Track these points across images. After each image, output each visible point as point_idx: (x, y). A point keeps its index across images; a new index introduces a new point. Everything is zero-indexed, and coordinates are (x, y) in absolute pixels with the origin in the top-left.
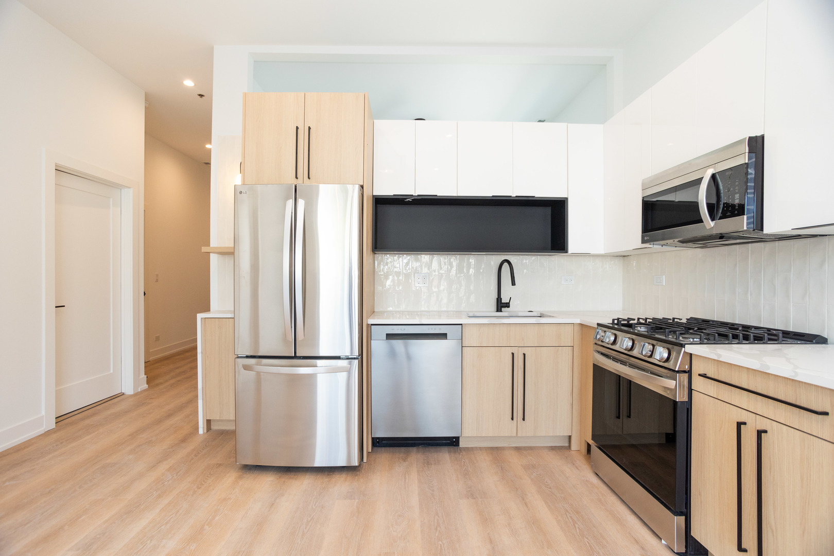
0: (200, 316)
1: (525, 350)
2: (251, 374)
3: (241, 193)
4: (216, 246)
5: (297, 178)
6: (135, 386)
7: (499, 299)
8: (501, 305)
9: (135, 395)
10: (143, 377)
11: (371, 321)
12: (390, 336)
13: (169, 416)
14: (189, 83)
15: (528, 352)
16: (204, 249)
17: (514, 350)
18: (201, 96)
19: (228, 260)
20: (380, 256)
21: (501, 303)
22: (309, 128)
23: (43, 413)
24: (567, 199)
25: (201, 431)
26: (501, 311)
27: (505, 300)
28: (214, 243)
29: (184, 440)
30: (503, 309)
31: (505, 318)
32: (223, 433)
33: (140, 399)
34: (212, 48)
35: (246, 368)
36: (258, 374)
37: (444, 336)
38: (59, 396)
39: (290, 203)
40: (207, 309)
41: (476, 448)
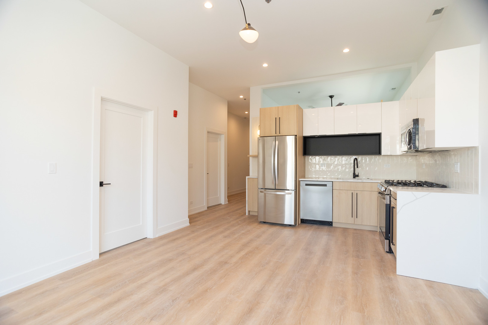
0: (247, 177)
1: (358, 192)
2: (263, 194)
3: (260, 140)
4: (251, 155)
5: (276, 134)
6: (225, 202)
7: (354, 173)
8: (355, 176)
9: (225, 205)
10: (227, 199)
11: (300, 180)
12: (307, 185)
13: (237, 210)
14: (241, 97)
15: (358, 193)
16: (248, 156)
17: (353, 192)
18: (245, 99)
19: (256, 160)
20: (307, 157)
21: (355, 175)
22: (280, 118)
23: (205, 205)
24: (381, 133)
25: (247, 214)
26: (355, 178)
27: (357, 174)
28: (251, 154)
29: (242, 216)
30: (356, 177)
31: (356, 180)
32: (253, 216)
33: (226, 206)
34: (250, 88)
35: (261, 192)
36: (265, 194)
37: (325, 185)
38: (208, 201)
39: (274, 142)
40: (249, 175)
41: (339, 227)
